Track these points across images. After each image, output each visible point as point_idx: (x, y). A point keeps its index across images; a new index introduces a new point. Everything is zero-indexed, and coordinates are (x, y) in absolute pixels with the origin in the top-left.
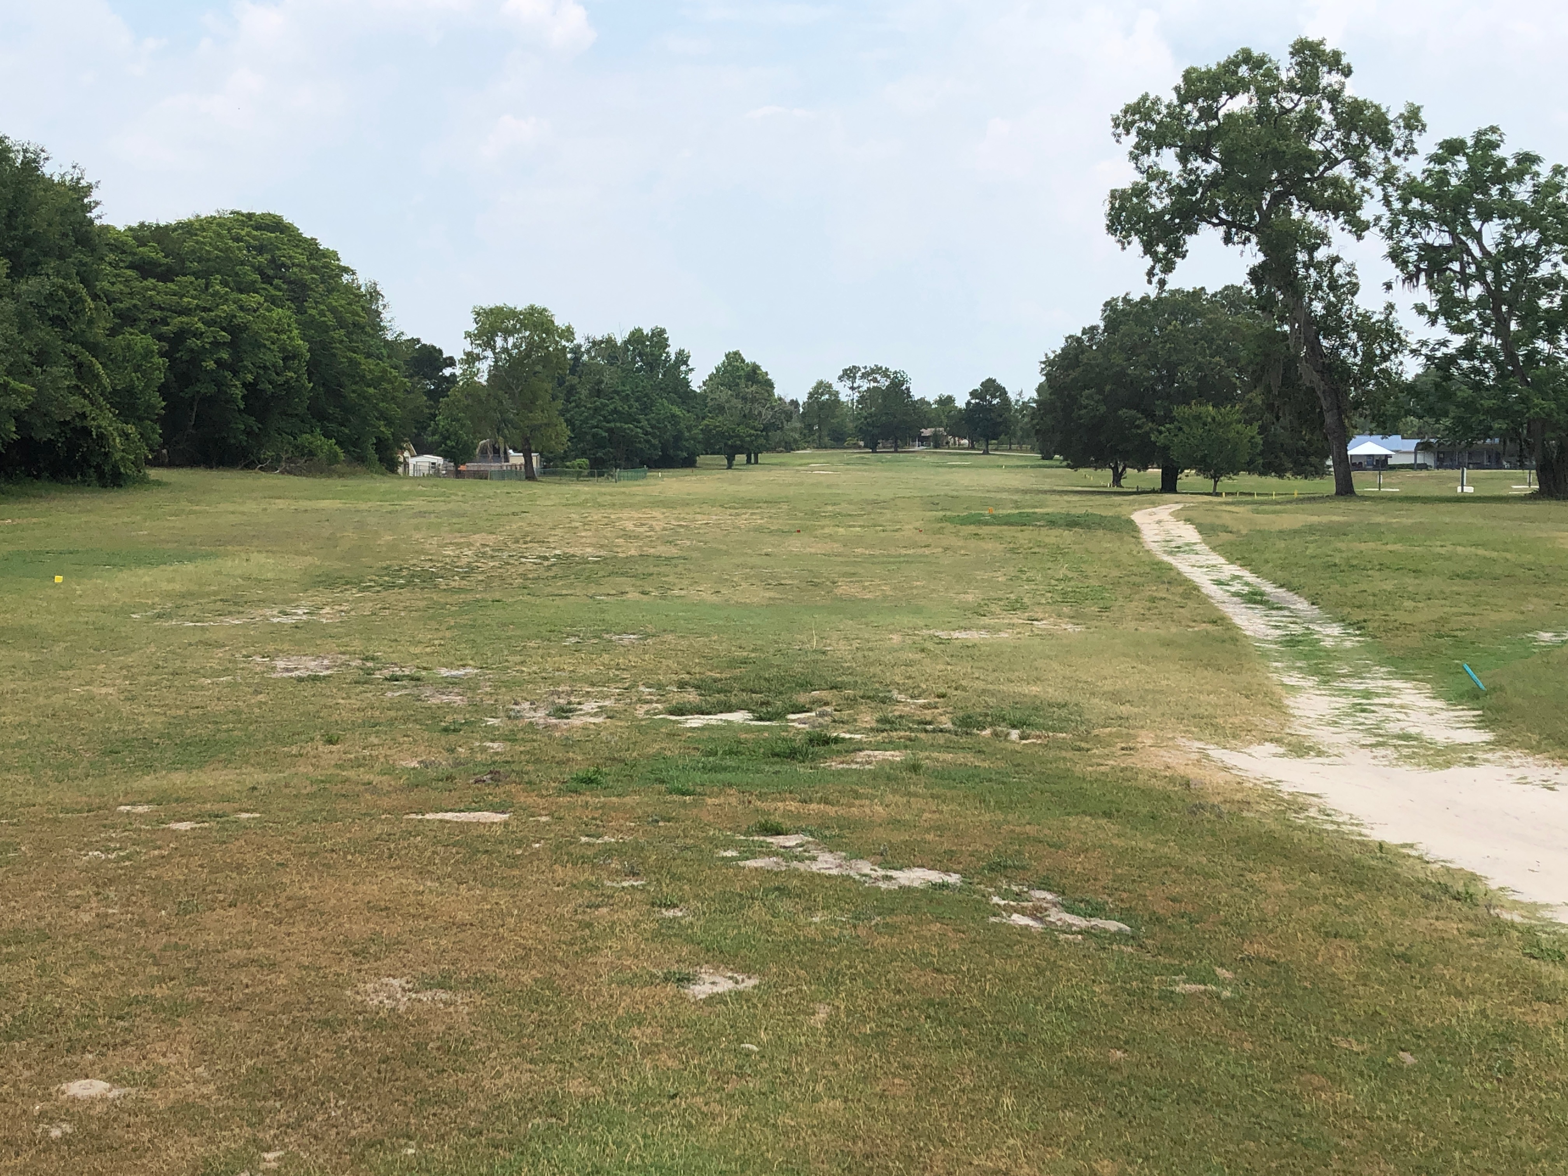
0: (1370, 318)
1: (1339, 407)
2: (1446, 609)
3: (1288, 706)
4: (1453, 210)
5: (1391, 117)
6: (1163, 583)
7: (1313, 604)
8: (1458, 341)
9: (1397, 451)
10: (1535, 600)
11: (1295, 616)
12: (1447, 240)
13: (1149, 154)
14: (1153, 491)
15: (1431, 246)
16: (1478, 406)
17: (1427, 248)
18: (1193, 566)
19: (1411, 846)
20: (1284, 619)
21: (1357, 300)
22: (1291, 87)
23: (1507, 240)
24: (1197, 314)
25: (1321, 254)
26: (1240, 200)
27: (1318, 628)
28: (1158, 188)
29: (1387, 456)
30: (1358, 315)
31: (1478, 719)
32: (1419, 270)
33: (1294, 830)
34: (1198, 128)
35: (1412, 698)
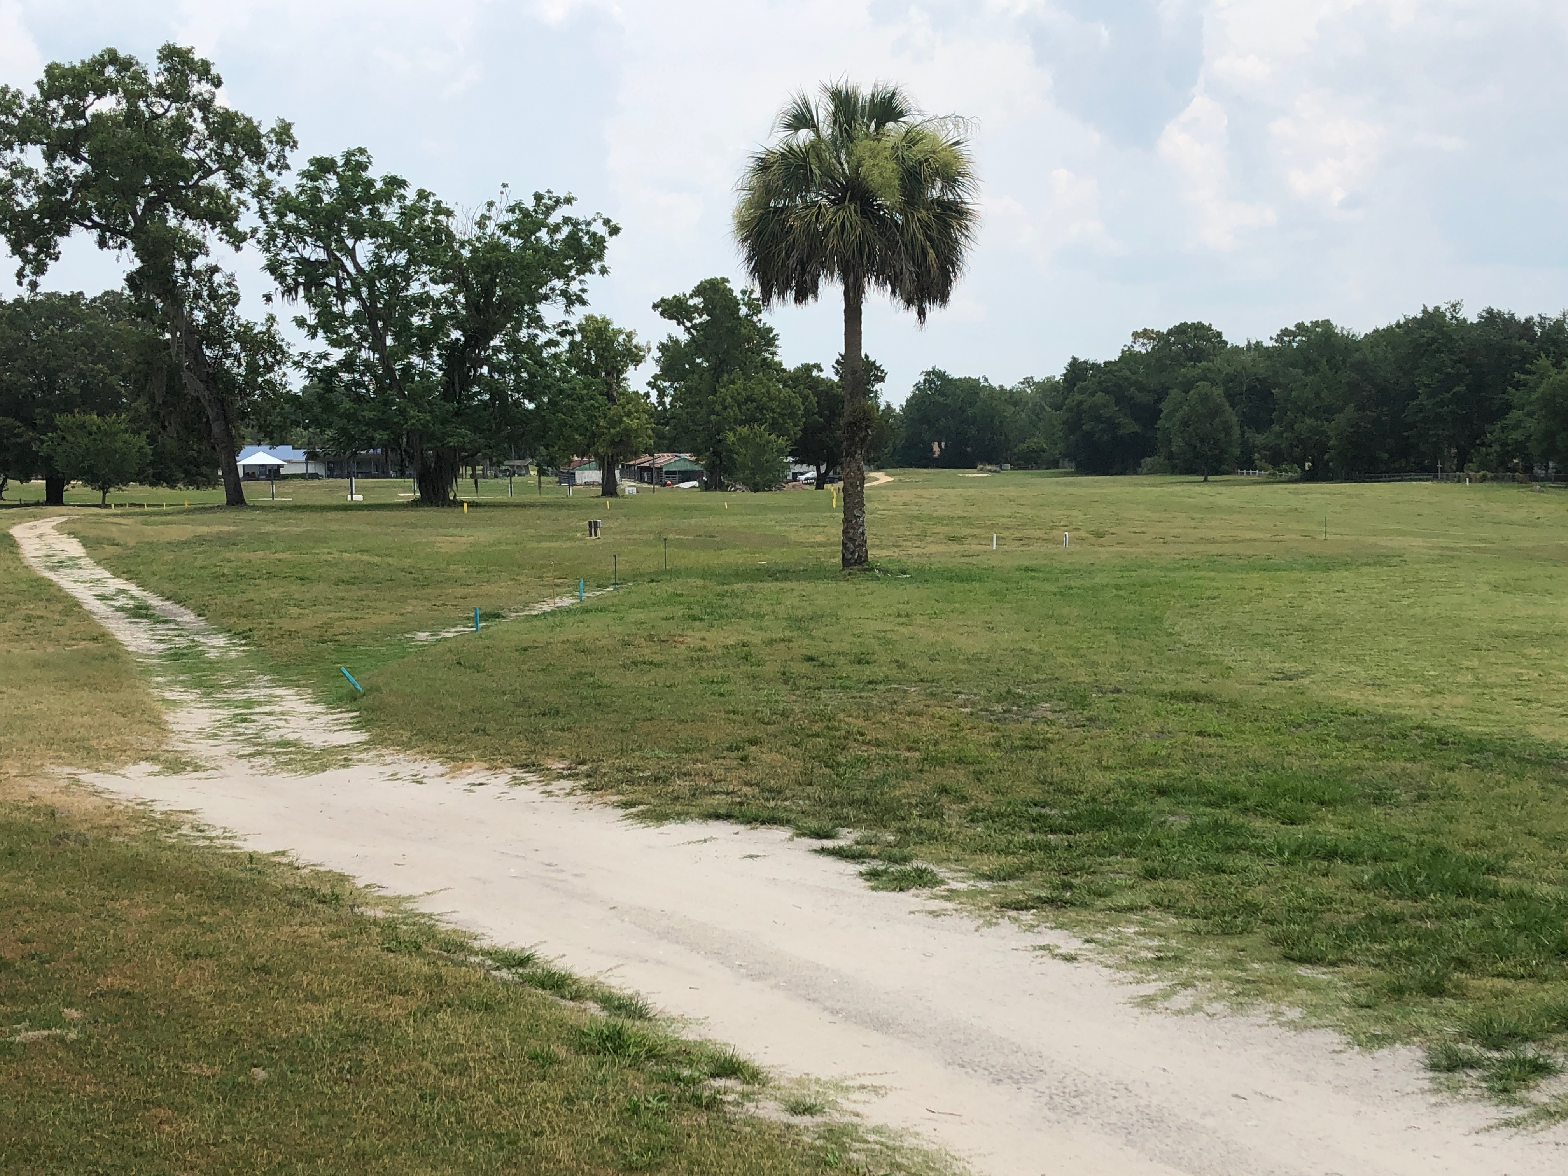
0: (252, 329)
1: (225, 417)
2: (331, 615)
3: (167, 722)
4: (326, 227)
5: (263, 130)
6: (42, 600)
7: (199, 615)
8: (338, 354)
9: (289, 462)
10: (414, 602)
11: (181, 628)
12: (322, 255)
13: (12, 149)
14: (37, 504)
15: (308, 260)
16: (360, 418)
17: (303, 261)
18: (76, 581)
19: (283, 853)
20: (169, 632)
21: (239, 310)
22: (160, 92)
23: (378, 258)
24: (75, 320)
25: (199, 263)
26: (113, 204)
27: (203, 640)
28: (24, 186)
29: (279, 466)
30: (240, 325)
31: (356, 720)
32: (298, 284)
33: (165, 849)
34: (64, 126)
35: (293, 704)
